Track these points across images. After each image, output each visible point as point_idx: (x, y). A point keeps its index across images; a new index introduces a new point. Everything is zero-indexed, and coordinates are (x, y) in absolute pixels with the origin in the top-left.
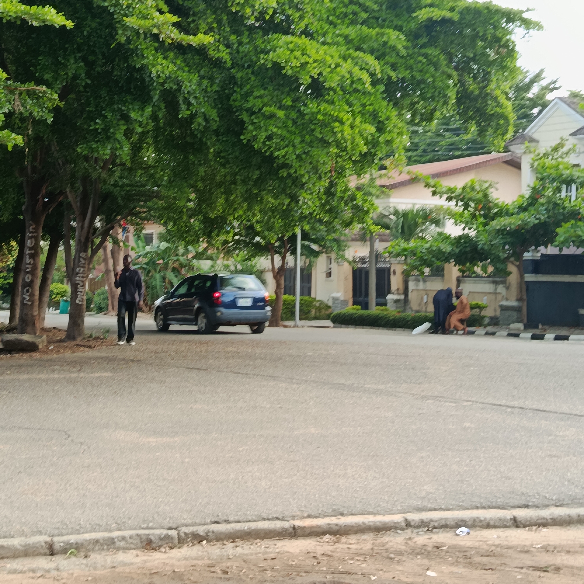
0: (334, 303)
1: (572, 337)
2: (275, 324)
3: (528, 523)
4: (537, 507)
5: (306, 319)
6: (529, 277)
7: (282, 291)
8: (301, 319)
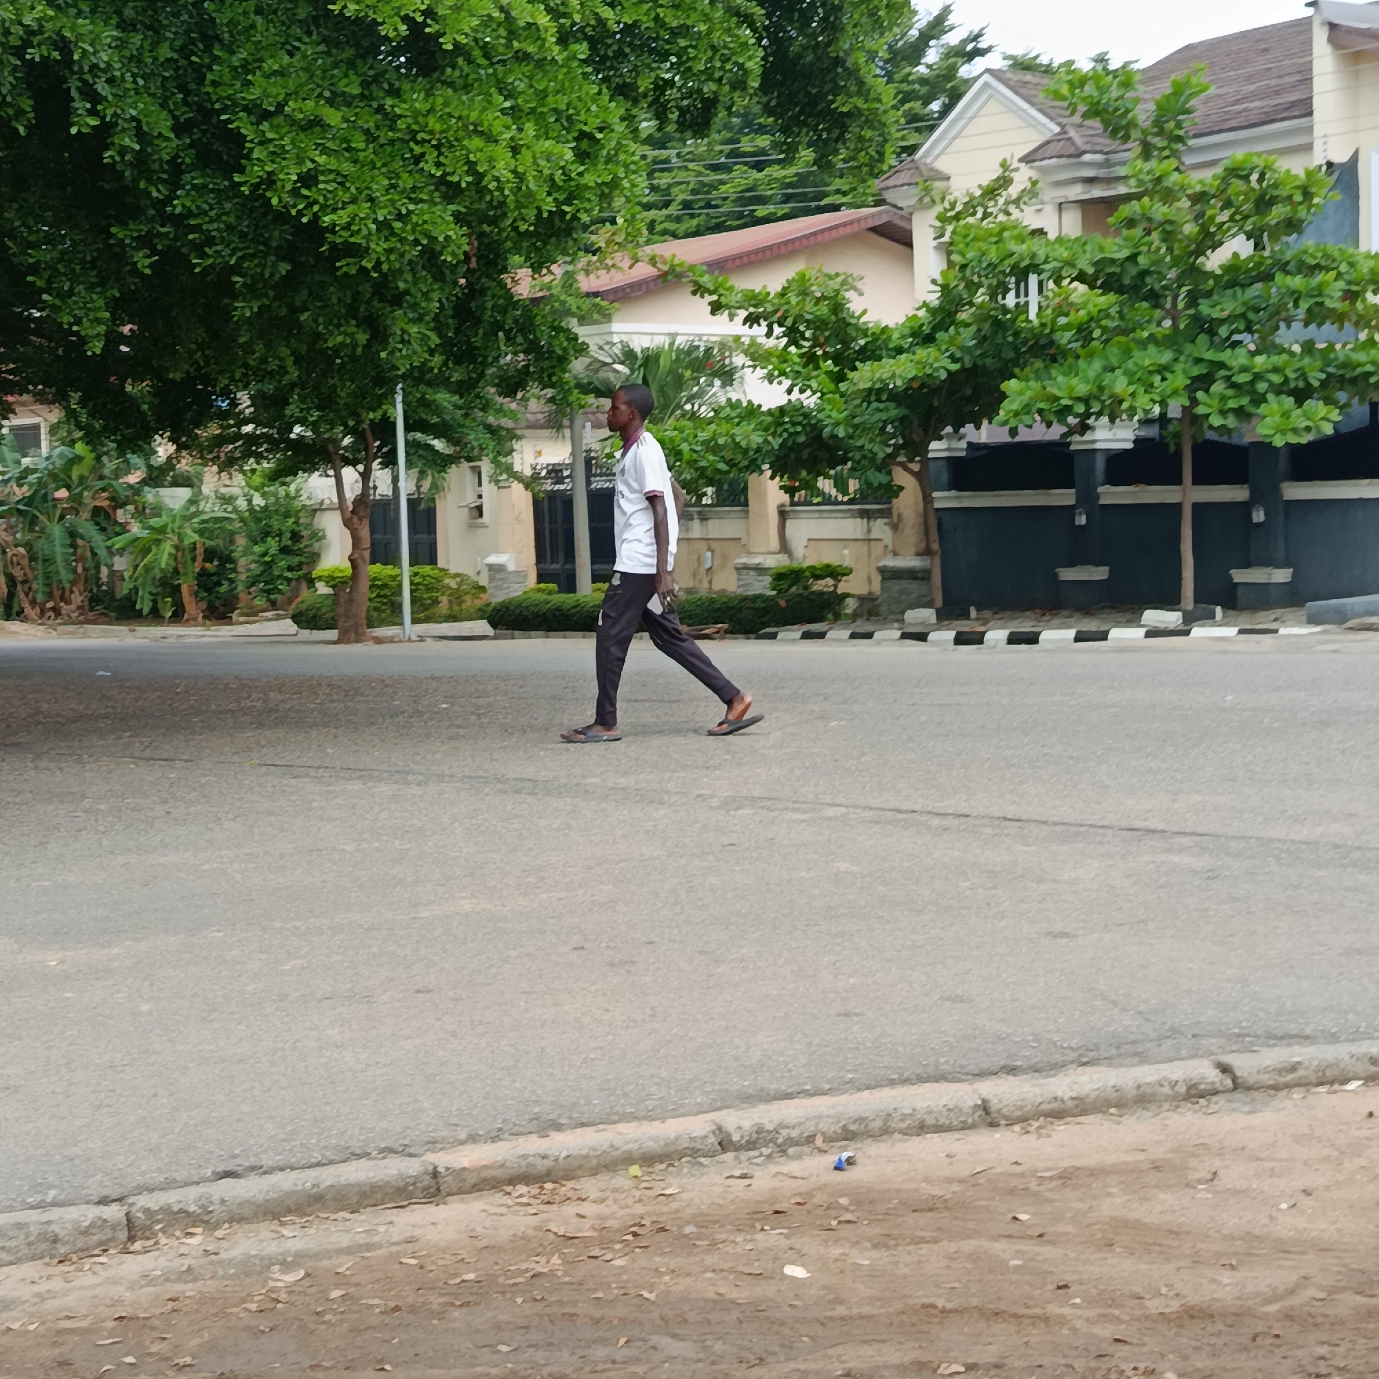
0: (491, 579)
1: (1045, 635)
2: (353, 635)
3: (1018, 1113)
4: (1035, 1070)
5: (427, 620)
6: (945, 499)
7: (367, 554)
8: (415, 621)
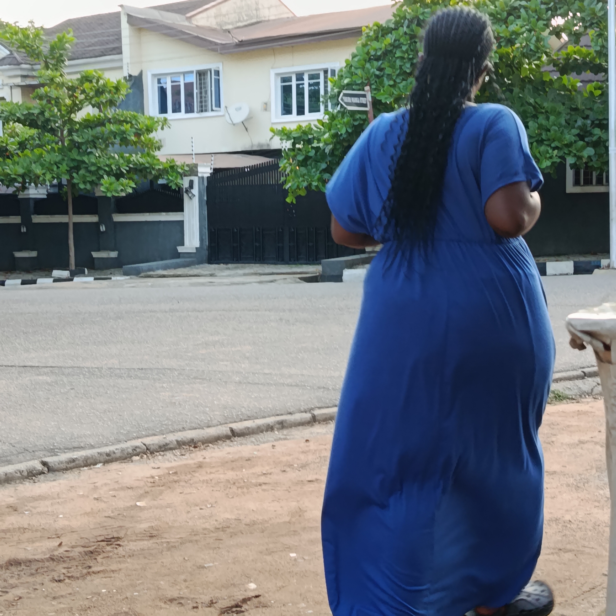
1: (8, 282)
